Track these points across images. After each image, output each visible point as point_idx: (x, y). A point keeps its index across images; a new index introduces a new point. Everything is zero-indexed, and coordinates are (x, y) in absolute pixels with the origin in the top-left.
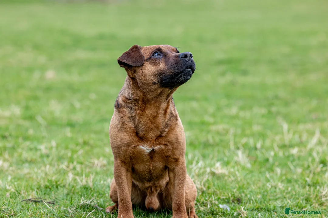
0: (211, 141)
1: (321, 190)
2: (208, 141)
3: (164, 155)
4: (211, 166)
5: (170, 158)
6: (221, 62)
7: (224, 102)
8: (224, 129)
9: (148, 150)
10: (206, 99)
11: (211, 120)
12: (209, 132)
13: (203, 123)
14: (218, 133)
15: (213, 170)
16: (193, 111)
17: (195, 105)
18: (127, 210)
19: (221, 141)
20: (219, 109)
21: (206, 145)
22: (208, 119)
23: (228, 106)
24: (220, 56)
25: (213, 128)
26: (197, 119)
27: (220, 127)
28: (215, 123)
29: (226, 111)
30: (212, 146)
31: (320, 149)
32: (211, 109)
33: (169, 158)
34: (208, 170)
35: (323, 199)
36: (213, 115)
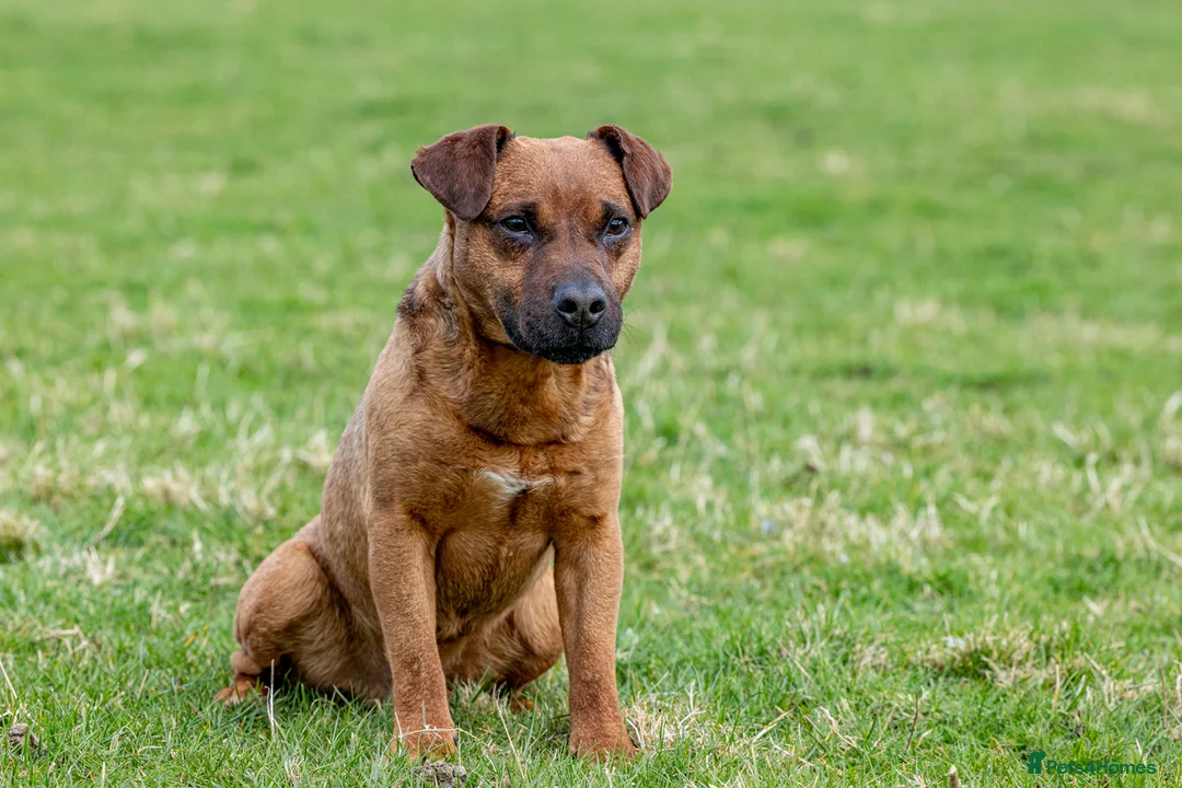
0: (309, 361)
1: (650, 520)
2: (299, 362)
3: (557, 506)
4: (299, 442)
5: (575, 517)
6: (370, 110)
7: (367, 238)
8: (358, 326)
9: (512, 485)
10: (311, 230)
11: (318, 295)
12: (306, 333)
13: (292, 306)
14: (337, 337)
15: (304, 455)
16: (266, 268)
17: (270, 246)
18: (433, 697)
19: (344, 362)
20: (350, 259)
21: (293, 376)
22: (308, 292)
23: (381, 253)
24: (370, 89)
25: (324, 322)
26: (273, 295)
27: (346, 319)
28: (330, 307)
29: (371, 268)
30: (314, 378)
31: (661, 390)
32: (323, 263)
33: (573, 515)
34: (286, 455)
35: (656, 550)
36: (329, 283)
